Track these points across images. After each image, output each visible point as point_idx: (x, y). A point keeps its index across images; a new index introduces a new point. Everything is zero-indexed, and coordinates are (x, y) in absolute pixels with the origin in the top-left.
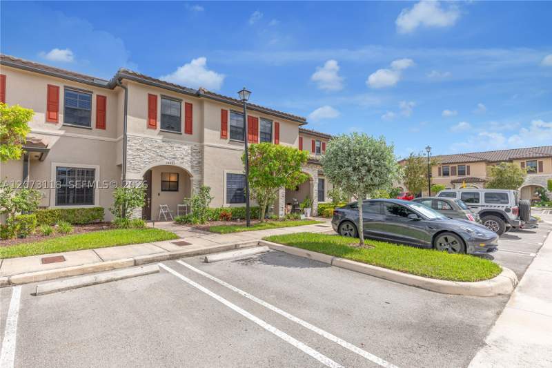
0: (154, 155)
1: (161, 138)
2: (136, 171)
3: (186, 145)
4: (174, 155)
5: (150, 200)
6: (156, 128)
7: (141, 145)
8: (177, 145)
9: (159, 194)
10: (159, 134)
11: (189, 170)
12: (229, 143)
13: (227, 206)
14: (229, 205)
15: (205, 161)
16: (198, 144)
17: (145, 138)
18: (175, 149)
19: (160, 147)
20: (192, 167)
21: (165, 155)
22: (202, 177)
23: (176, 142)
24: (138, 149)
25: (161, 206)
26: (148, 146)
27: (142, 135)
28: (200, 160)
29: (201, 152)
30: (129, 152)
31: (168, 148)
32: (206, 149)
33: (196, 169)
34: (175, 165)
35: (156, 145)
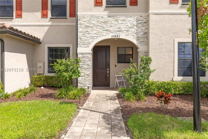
0: (100, 30)
1: (106, 14)
2: (85, 46)
3: (131, 17)
4: (119, 28)
5: (109, 71)
6: (102, 5)
7: (89, 22)
8: (122, 18)
9: (116, 66)
10: (105, 10)
11: (135, 42)
12: (181, 8)
13: (178, 79)
14: (181, 78)
15: (150, 31)
16: (144, 14)
17: (92, 16)
18: (120, 22)
19: (105, 22)
20: (138, 39)
21: (111, 29)
22: (148, 48)
23: (121, 15)
24: (87, 27)
25: (116, 76)
26: (95, 22)
27: (90, 13)
28: (146, 30)
29: (147, 22)
30: (80, 30)
31: (113, 22)
32: (152, 17)
33: (141, 40)
34: (120, 37)
35: (102, 20)
